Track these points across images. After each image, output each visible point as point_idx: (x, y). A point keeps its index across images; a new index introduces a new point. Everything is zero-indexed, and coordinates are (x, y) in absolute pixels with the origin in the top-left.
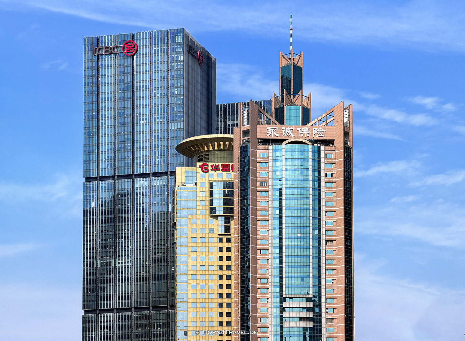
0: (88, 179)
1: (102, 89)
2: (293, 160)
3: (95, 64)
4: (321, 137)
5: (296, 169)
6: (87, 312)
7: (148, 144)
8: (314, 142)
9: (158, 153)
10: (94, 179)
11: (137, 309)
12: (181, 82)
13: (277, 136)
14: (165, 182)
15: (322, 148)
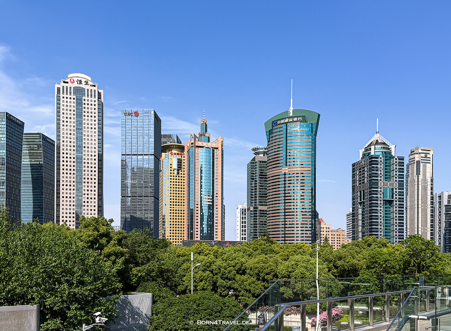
0: (122, 155)
1: (127, 126)
2: (207, 153)
3: (125, 118)
4: (214, 146)
5: (207, 156)
6: (122, 197)
7: (142, 145)
8: (213, 148)
9: (146, 148)
10: (125, 155)
11: (138, 197)
12: (153, 126)
13: (202, 145)
14: (148, 157)
15: (215, 150)
